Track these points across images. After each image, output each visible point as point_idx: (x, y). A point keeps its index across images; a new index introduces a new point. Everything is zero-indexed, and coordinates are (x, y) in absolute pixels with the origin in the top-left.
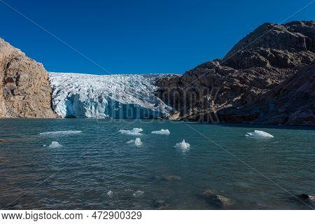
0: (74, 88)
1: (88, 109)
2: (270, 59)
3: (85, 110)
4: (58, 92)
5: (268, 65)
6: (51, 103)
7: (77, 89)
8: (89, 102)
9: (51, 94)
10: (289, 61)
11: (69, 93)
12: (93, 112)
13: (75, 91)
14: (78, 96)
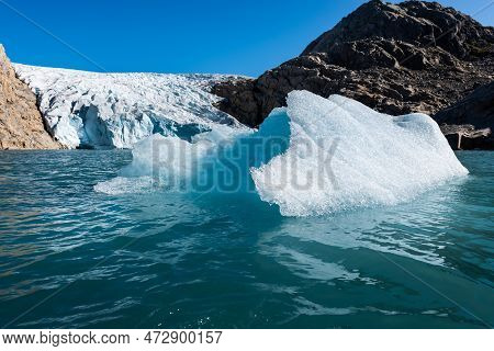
0: (79, 94)
1: (117, 132)
2: (397, 55)
3: (112, 135)
4: (52, 101)
5: (397, 65)
6: (45, 122)
7: (89, 97)
8: (118, 119)
9: (38, 105)
10: (425, 60)
11: (73, 104)
12: (126, 138)
13: (86, 100)
14: (95, 109)
